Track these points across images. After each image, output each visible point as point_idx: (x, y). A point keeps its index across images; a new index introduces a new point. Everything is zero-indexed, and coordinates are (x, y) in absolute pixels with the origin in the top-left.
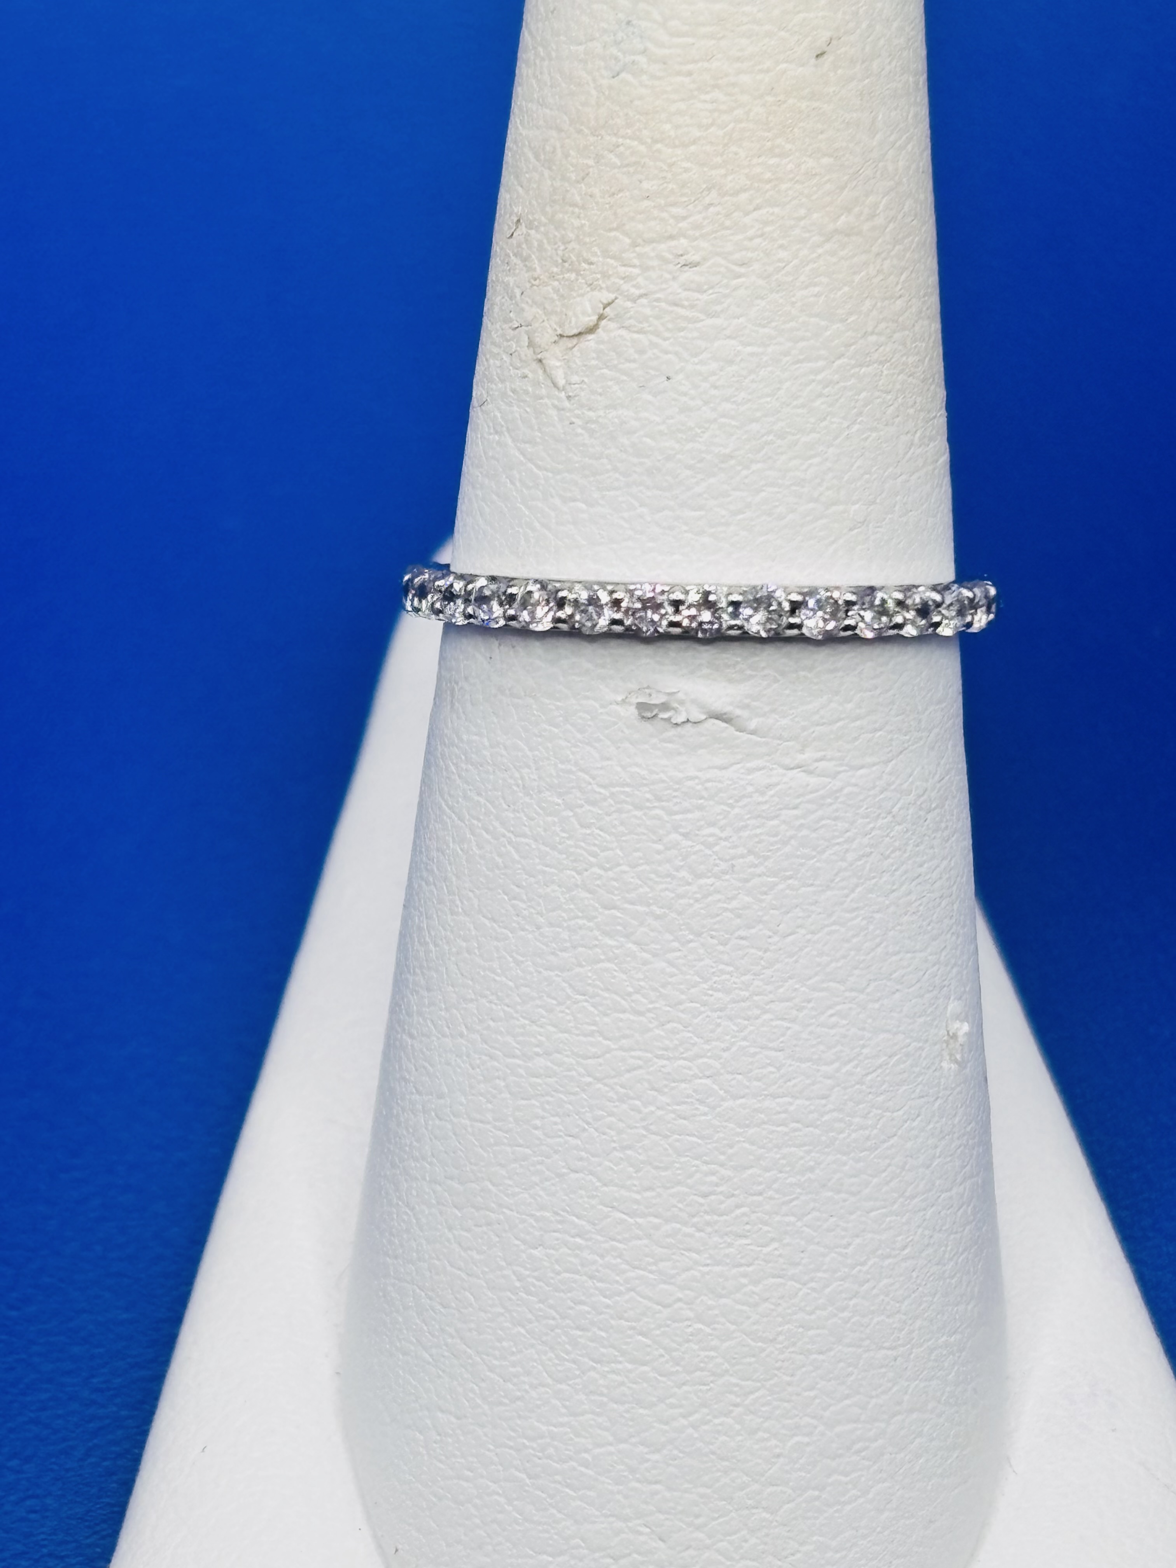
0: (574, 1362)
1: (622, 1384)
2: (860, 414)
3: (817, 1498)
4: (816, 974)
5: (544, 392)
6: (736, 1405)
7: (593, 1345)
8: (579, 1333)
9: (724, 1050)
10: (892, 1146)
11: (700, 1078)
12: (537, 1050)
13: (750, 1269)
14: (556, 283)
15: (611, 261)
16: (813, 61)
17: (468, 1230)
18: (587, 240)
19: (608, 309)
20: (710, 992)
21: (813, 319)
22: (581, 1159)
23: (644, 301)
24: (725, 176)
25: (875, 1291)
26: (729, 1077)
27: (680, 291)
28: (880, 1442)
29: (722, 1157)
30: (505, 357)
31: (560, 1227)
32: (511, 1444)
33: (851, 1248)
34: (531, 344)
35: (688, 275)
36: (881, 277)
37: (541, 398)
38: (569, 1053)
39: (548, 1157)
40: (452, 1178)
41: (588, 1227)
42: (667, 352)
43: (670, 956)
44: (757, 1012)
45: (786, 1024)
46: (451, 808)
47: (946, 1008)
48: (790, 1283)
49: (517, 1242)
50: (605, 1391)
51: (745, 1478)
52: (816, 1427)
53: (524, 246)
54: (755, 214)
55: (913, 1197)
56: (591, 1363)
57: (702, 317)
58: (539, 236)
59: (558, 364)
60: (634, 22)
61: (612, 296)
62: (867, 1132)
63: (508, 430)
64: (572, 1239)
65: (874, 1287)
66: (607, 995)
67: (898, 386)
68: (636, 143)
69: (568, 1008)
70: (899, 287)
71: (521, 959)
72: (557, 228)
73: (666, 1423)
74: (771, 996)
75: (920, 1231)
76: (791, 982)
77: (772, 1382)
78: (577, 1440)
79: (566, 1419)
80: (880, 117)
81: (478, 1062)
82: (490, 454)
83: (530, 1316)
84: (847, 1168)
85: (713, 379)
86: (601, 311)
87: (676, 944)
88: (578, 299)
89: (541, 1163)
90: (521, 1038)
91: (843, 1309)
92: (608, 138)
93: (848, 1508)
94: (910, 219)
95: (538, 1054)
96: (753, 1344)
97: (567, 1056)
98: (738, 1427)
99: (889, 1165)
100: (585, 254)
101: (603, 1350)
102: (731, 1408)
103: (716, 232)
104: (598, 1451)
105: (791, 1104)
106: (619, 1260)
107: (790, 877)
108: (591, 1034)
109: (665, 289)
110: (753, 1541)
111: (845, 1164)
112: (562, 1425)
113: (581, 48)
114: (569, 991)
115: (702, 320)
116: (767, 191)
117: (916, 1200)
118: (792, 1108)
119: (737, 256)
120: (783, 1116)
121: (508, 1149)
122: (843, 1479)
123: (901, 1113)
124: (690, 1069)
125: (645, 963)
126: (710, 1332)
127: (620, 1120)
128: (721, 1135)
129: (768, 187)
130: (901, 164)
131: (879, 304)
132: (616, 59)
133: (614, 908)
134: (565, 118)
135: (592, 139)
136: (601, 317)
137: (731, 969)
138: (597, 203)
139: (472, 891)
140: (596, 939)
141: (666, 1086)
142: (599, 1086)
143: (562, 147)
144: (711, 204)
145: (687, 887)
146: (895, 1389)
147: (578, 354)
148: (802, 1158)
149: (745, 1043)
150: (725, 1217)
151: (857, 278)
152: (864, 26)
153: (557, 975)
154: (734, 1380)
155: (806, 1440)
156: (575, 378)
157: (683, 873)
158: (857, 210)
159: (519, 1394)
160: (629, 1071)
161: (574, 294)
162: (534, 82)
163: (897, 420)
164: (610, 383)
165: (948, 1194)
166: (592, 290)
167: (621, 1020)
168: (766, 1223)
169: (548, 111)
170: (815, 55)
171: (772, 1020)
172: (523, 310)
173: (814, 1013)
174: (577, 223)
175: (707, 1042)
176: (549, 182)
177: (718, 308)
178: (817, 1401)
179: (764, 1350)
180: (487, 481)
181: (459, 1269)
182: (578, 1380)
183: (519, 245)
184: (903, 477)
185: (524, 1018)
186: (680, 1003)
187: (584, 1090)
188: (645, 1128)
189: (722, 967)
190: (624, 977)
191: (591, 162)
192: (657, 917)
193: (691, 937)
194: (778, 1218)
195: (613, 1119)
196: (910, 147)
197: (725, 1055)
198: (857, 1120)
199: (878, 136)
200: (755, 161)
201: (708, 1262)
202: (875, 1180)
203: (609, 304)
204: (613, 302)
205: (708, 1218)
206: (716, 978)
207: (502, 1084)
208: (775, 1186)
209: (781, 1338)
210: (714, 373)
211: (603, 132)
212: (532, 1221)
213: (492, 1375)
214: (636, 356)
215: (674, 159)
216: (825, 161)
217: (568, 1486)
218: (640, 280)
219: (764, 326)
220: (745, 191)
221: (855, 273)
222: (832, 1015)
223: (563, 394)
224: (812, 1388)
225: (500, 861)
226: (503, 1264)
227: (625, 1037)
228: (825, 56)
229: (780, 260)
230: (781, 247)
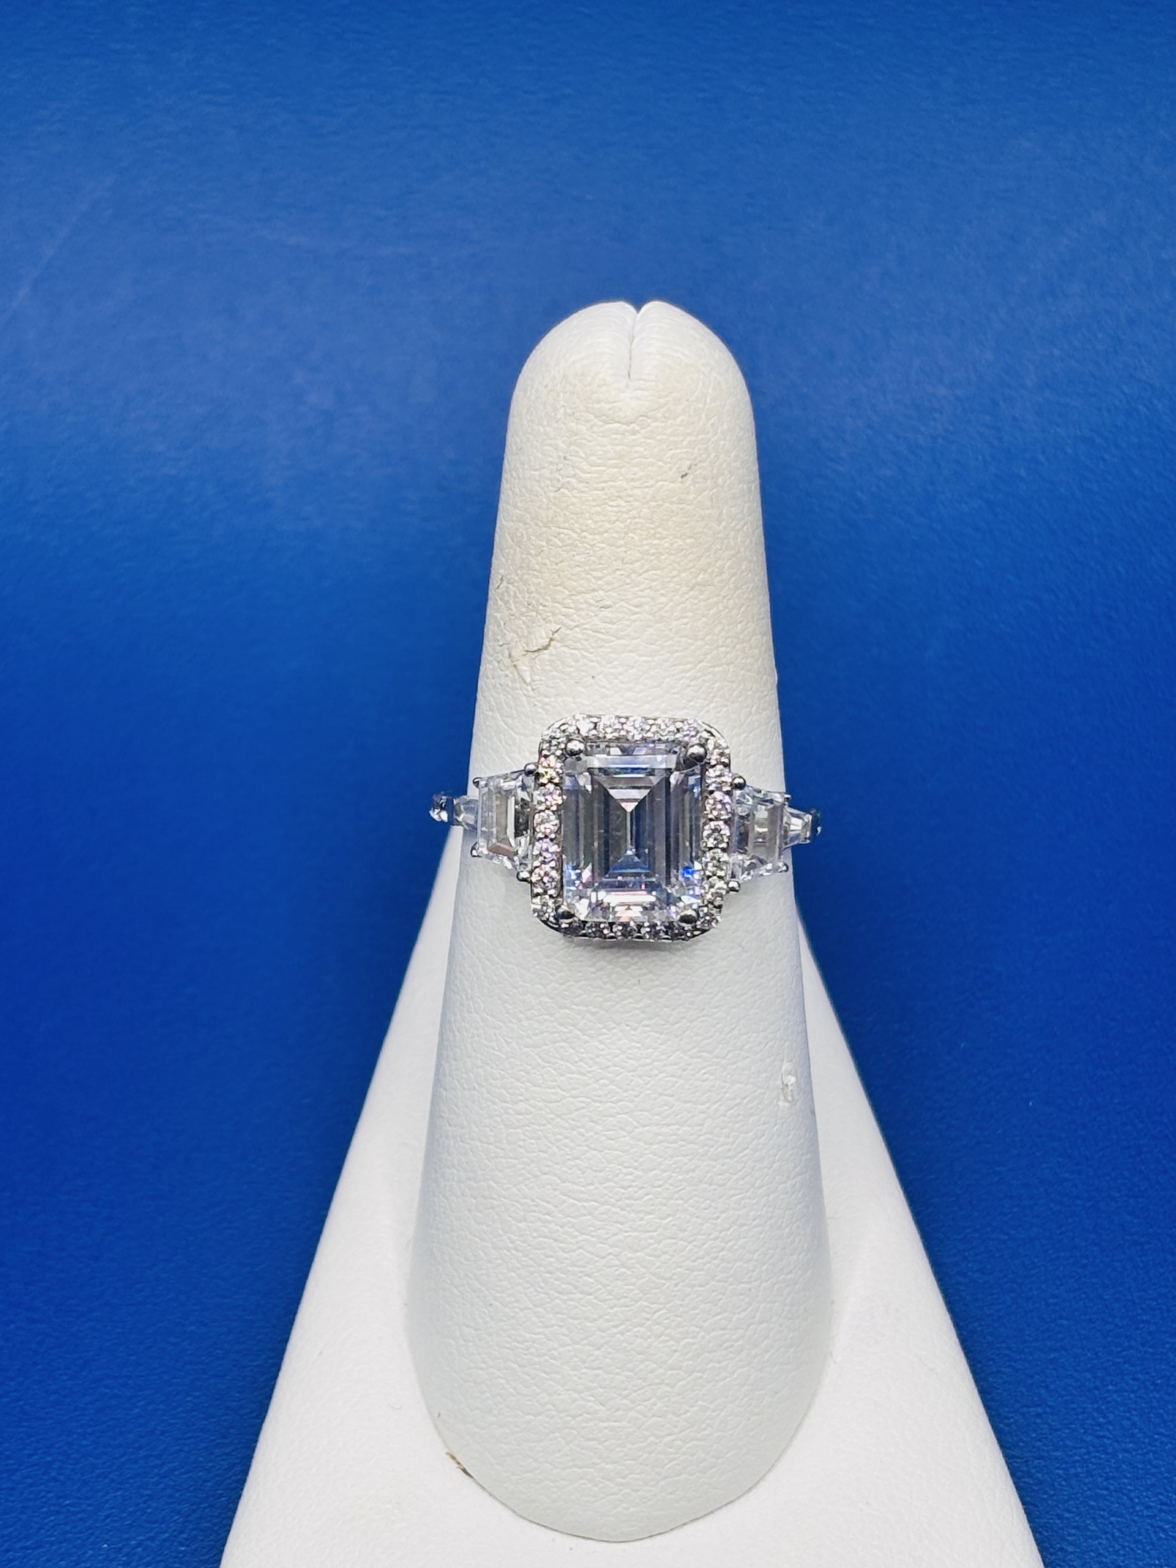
0: (546, 1293)
1: (576, 1307)
2: (714, 697)
3: (700, 1378)
4: (694, 1047)
5: (518, 685)
6: (648, 1319)
7: (557, 1283)
8: (549, 1275)
9: (637, 1096)
10: (745, 1155)
11: (620, 1114)
12: (521, 1098)
13: (655, 1234)
14: (524, 618)
15: (557, 605)
16: (680, 479)
17: (480, 1212)
18: (543, 591)
19: (556, 635)
20: (627, 1060)
21: (684, 639)
22: (548, 1166)
23: (577, 629)
24: (625, 552)
25: (736, 1247)
26: (640, 1113)
27: (599, 623)
28: (741, 1342)
29: (636, 1164)
30: (496, 664)
31: (535, 1208)
32: (508, 1346)
33: (719, 1220)
34: (510, 656)
35: (605, 613)
36: (727, 610)
37: (517, 689)
38: (539, 1099)
39: (528, 1165)
40: (470, 1179)
41: (553, 1209)
42: (592, 661)
43: (601, 1038)
44: (656, 1072)
45: (674, 1079)
46: (467, 945)
47: (781, 1067)
48: (682, 1242)
49: (510, 1219)
50: (565, 1311)
51: (655, 1366)
52: (699, 1333)
53: (505, 594)
54: (645, 575)
55: (761, 1187)
56: (557, 1295)
57: (613, 639)
58: (514, 589)
59: (526, 668)
60: (569, 457)
61: (558, 627)
62: (728, 1147)
63: (498, 709)
64: (543, 1217)
65: (735, 1244)
66: (562, 1063)
67: (740, 678)
68: (570, 532)
69: (538, 1071)
70: (739, 616)
71: (510, 1040)
72: (525, 585)
73: (603, 1331)
74: (665, 1062)
75: (765, 1209)
76: (678, 1053)
77: (670, 1305)
78: (550, 1342)
79: (541, 1330)
80: (724, 511)
81: (485, 1105)
82: (488, 723)
83: (518, 1265)
84: (715, 1170)
85: (620, 677)
86: (551, 636)
87: (604, 1031)
88: (538, 628)
89: (523, 1169)
90: (510, 1091)
91: (716, 1258)
92: (553, 529)
93: (721, 1383)
94: (745, 574)
95: (521, 1101)
96: (657, 1280)
97: (539, 1101)
98: (649, 1333)
99: (744, 1167)
100: (541, 601)
101: (564, 1286)
102: (644, 1321)
103: (622, 586)
104: (561, 1349)
105: (678, 1129)
106: (572, 1230)
107: (676, 987)
108: (554, 1087)
109: (588, 623)
110: (659, 1405)
111: (714, 1167)
112: (539, 1333)
113: (537, 473)
114: (540, 1061)
115: (613, 641)
116: (652, 561)
117: (763, 1189)
118: (680, 1132)
119: (635, 601)
120: (674, 1137)
121: (504, 1161)
122: (718, 1365)
123: (751, 1134)
124: (614, 1108)
125: (586, 1042)
126: (629, 1273)
127: (572, 1141)
128: (635, 1150)
129: (653, 558)
130: (739, 539)
131: (726, 628)
132: (558, 480)
133: (567, 1008)
134: (528, 516)
135: (544, 529)
136: (551, 640)
137: (638, 1045)
138: (548, 569)
139: (480, 998)
140: (555, 1028)
141: (600, 1119)
142: (559, 1120)
143: (527, 533)
144: (618, 570)
145: (611, 995)
146: (750, 1309)
147: (538, 662)
148: (686, 1164)
149: (648, 1092)
150: (638, 1202)
151: (711, 612)
152: (713, 455)
153: (532, 1051)
154: (645, 1304)
155: (693, 1341)
156: (537, 677)
157: (608, 986)
158: (710, 570)
159: (512, 1314)
160: (577, 1110)
161: (534, 625)
162: (510, 493)
163: (740, 699)
164: (558, 681)
165: (784, 1185)
166: (546, 622)
167: (571, 1078)
168: (664, 1205)
169: (518, 511)
170: (681, 475)
171: (666, 1077)
172: (505, 634)
173: (693, 1072)
174: (536, 581)
175: (626, 1091)
176: (519, 555)
177: (623, 633)
178: (699, 1316)
179: (664, 1284)
180: (485, 741)
181: (475, 1236)
182: (548, 1305)
183: (503, 594)
184: (744, 735)
185: (512, 1078)
186: (608, 1067)
187: (549, 1123)
188: (588, 1146)
189: (634, 1044)
190: (572, 1051)
191: (544, 544)
192: (593, 1014)
193: (614, 1025)
194: (672, 1202)
195: (567, 1141)
196: (745, 529)
197: (637, 1099)
198: (722, 1139)
199: (724, 523)
200: (645, 542)
201: (629, 1229)
202: (735, 1177)
203: (557, 631)
204: (558, 630)
205: (627, 1202)
206: (630, 1051)
207: (499, 1119)
208: (670, 1181)
209: (675, 1277)
210: (621, 674)
211: (550, 525)
212: (519, 1206)
213: (497, 1304)
214: (573, 664)
215: (595, 542)
216: (689, 541)
217: (545, 1372)
218: (575, 617)
219: (652, 644)
220: (638, 561)
221: (710, 609)
222: (705, 1073)
223: (529, 688)
224: (695, 1308)
225: (495, 978)
226: (501, 1232)
227: (574, 1089)
228: (688, 476)
229: (661, 603)
230: (662, 594)
